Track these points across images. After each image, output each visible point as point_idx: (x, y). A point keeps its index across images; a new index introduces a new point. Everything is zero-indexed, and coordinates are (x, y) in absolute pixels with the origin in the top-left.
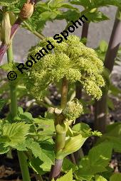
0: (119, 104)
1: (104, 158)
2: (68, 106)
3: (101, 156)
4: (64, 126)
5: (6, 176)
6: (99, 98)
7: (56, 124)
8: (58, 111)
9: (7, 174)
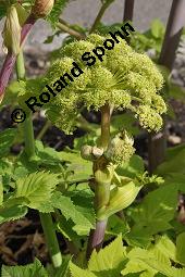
0: (181, 106)
1: (166, 208)
2: (113, 146)
3: (162, 205)
4: (107, 172)
5: (18, 229)
6: (158, 129)
7: (95, 170)
8: (98, 151)
9: (19, 226)
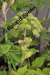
6: (38, 37)
